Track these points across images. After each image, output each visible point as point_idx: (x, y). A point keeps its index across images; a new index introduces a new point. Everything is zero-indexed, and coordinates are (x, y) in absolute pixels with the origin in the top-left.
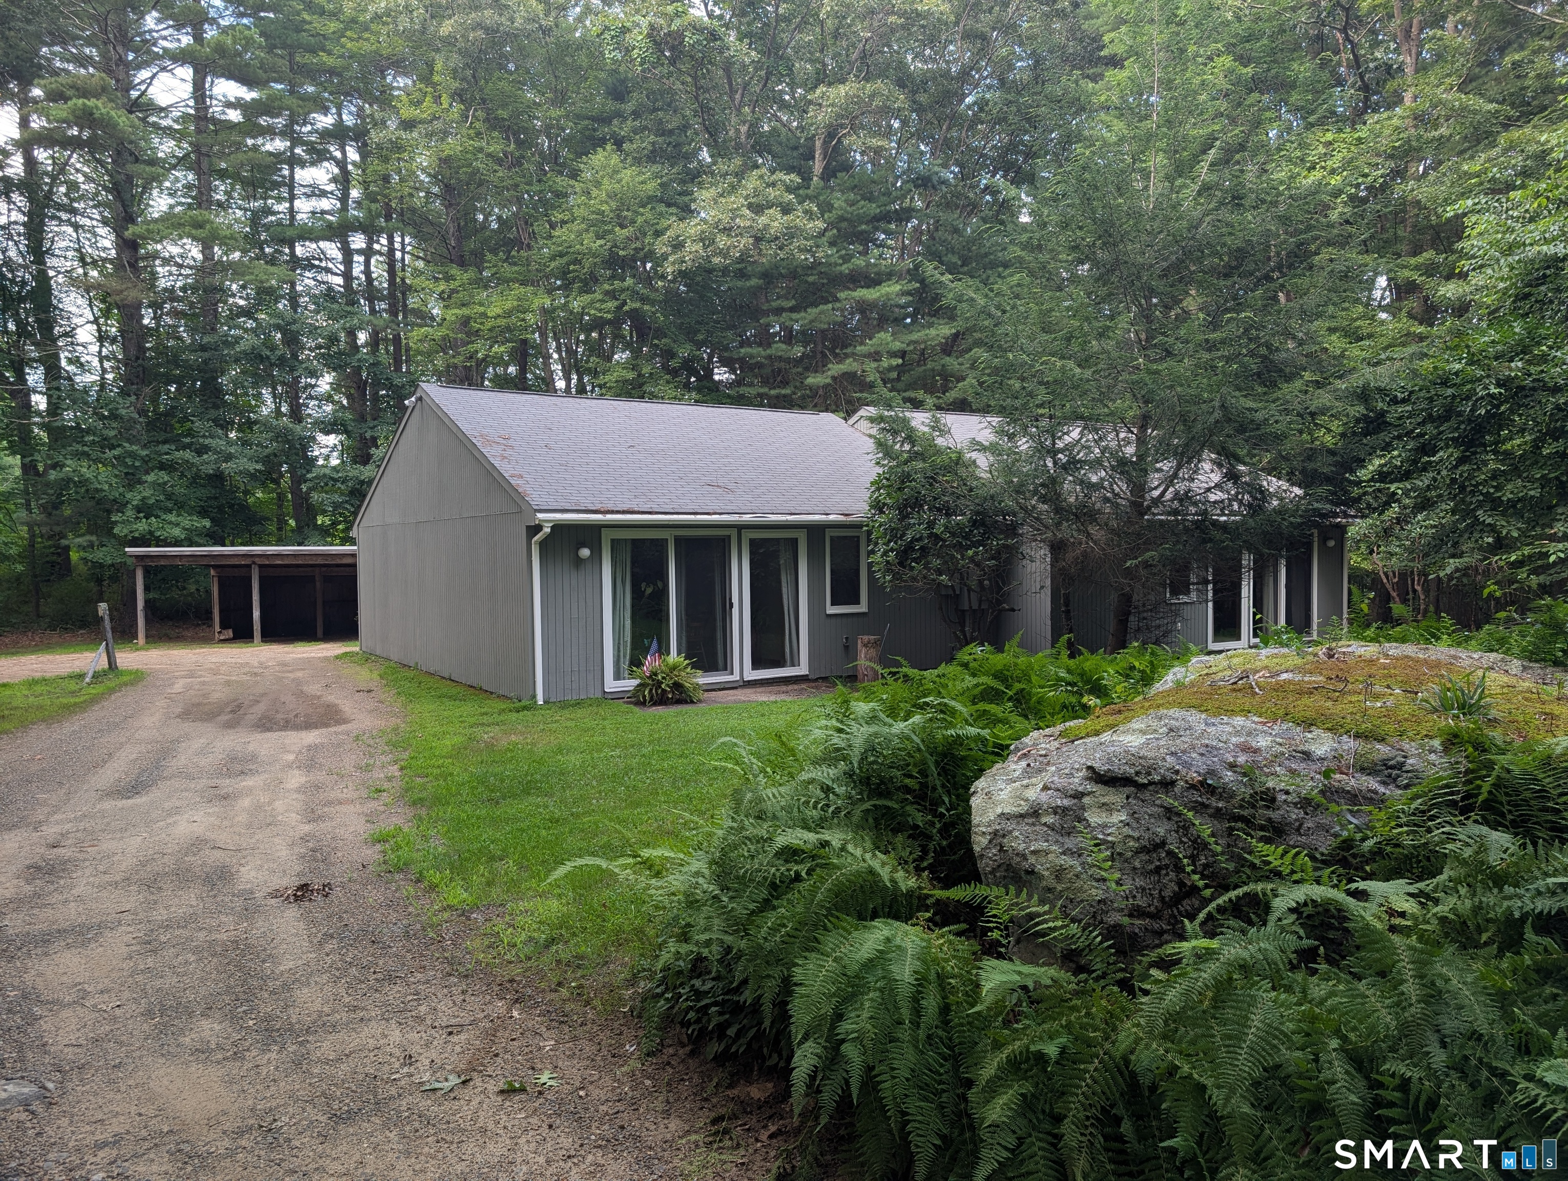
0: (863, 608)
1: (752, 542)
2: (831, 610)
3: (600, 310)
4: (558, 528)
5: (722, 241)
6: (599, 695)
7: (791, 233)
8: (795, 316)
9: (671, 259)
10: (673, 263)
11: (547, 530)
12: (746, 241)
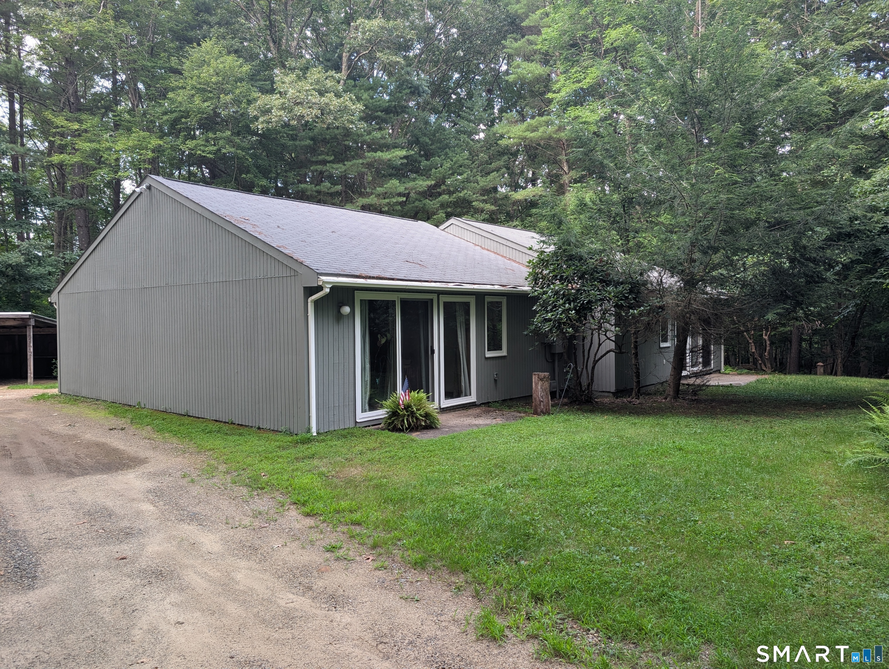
0: (503, 353)
1: (446, 304)
2: (489, 354)
3: (203, 151)
4: (336, 289)
5: (299, 110)
6: (352, 425)
7: (343, 110)
8: (335, 166)
9: (261, 119)
10: (262, 123)
11: (328, 290)
12: (316, 112)
